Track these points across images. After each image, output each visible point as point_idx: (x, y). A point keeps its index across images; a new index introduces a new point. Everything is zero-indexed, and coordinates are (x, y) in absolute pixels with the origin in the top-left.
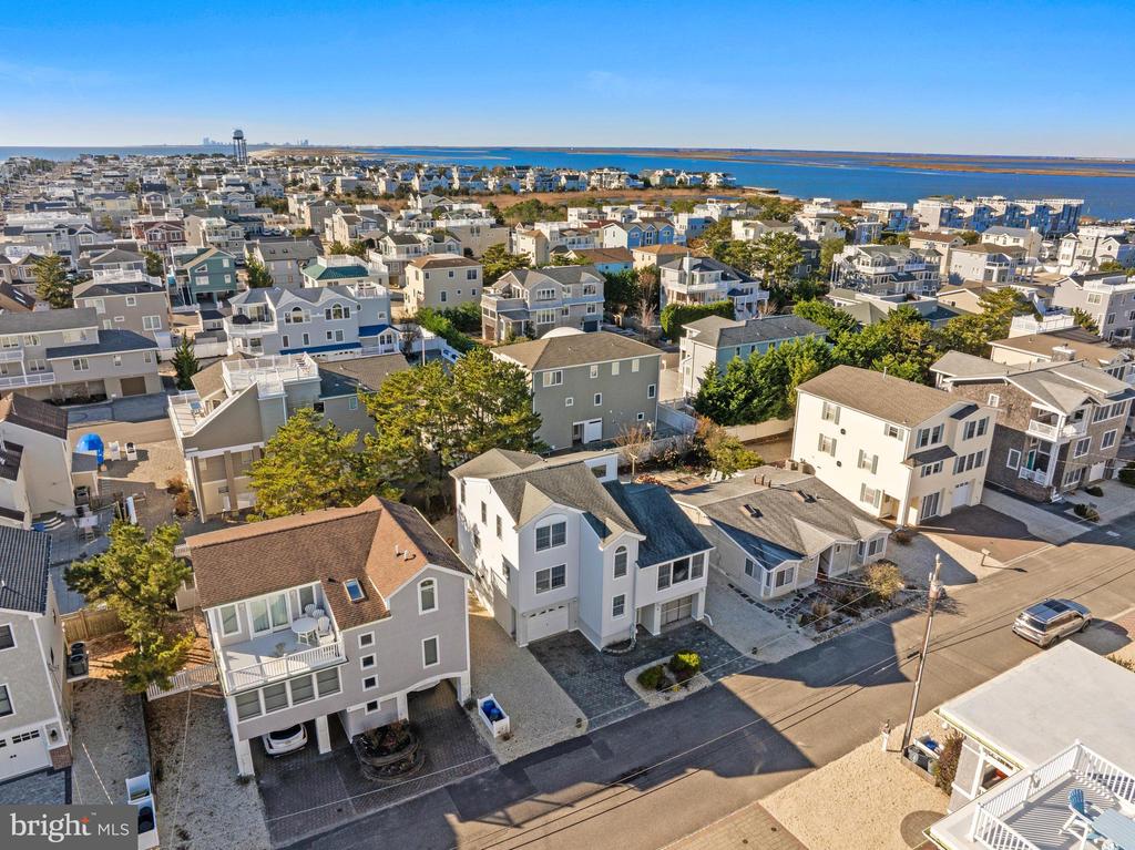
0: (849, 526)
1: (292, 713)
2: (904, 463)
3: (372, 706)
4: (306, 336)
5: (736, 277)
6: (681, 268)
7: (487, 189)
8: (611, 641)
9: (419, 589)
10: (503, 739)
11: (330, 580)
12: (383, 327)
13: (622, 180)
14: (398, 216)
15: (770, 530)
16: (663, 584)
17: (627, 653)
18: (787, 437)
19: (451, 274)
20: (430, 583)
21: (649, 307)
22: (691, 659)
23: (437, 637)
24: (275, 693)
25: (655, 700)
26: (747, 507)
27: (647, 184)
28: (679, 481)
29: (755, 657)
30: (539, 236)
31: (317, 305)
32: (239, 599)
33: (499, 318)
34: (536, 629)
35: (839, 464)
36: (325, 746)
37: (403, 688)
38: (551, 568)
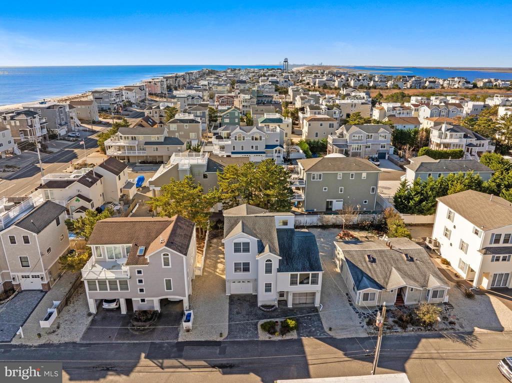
0: (425, 279)
1: (108, 294)
2: (479, 251)
3: (143, 301)
4: (242, 147)
5: (474, 137)
6: (440, 130)
7: (387, 86)
8: (264, 303)
9: (162, 257)
10: (187, 331)
11: (136, 245)
12: (276, 146)
13: (460, 84)
14: (324, 97)
15: (375, 271)
16: (293, 283)
17: (268, 312)
18: (431, 226)
19: (321, 125)
20: (168, 255)
21: (410, 148)
22: (292, 323)
23: (171, 279)
24: (102, 283)
25: (263, 336)
26: (369, 256)
27: (475, 86)
28: (366, 237)
29: (329, 332)
30: (382, 109)
31: (248, 134)
32: (103, 244)
33: (333, 147)
34: (235, 289)
35: (451, 245)
36: (124, 311)
37: (157, 297)
38: (242, 262)
